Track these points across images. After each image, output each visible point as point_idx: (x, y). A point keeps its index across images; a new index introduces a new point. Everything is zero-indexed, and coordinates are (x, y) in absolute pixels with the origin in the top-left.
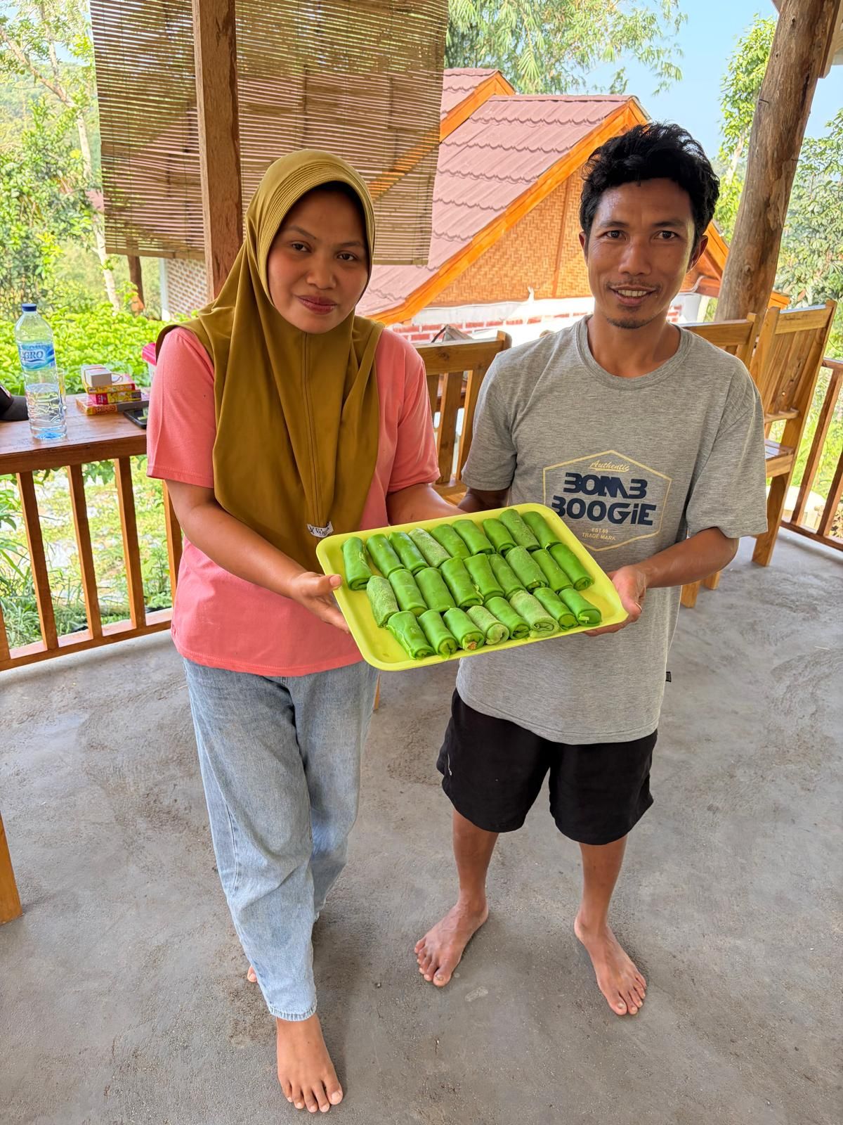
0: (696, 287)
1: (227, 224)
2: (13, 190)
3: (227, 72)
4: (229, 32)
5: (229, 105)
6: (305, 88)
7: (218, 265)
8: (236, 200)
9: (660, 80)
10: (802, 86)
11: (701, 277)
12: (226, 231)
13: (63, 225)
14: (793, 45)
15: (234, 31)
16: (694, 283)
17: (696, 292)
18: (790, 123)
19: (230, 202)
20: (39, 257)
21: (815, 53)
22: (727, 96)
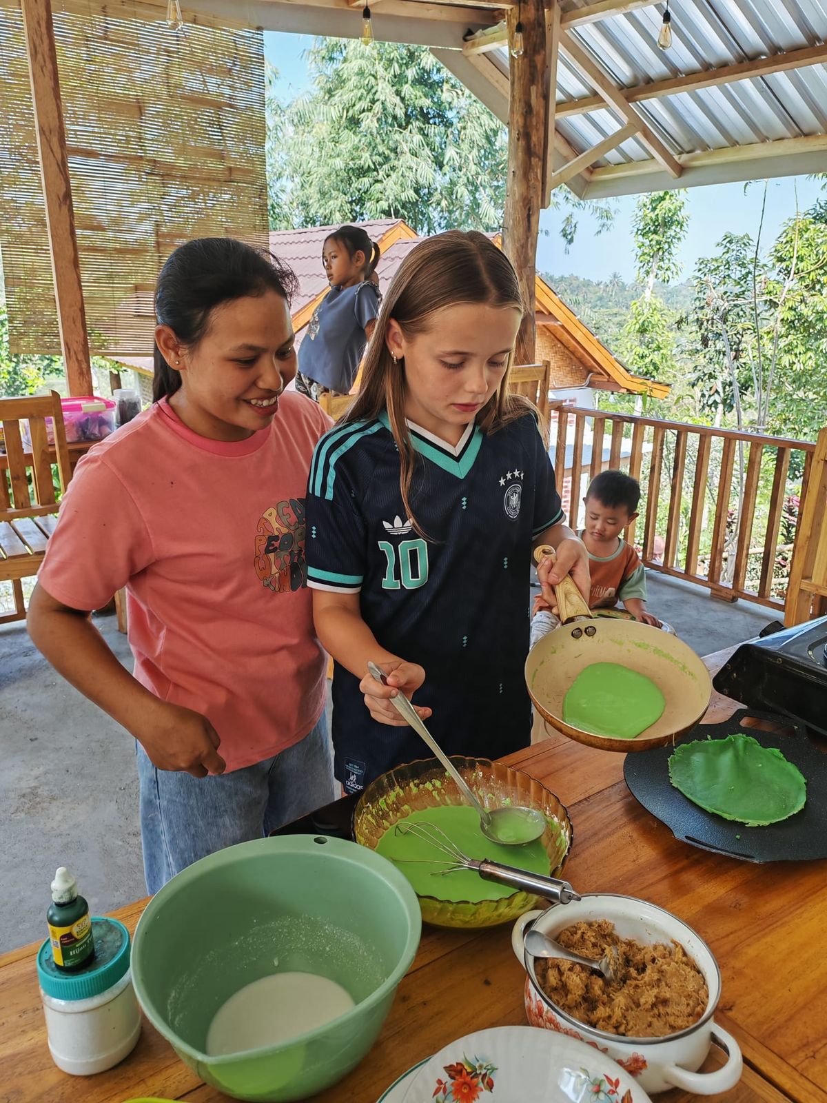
0: (587, 381)
1: (74, 323)
2: (4, 336)
3: (68, 227)
4: (68, 202)
5: (71, 247)
6: (157, 235)
7: (69, 349)
8: (80, 306)
9: (601, 222)
10: (526, 215)
11: (590, 375)
12: (73, 326)
13: (46, 362)
14: (516, 188)
15: (71, 201)
16: (585, 379)
17: (588, 386)
18: (522, 241)
19: (76, 308)
20: (25, 389)
21: (531, 192)
22: (638, 230)
